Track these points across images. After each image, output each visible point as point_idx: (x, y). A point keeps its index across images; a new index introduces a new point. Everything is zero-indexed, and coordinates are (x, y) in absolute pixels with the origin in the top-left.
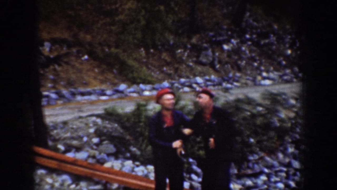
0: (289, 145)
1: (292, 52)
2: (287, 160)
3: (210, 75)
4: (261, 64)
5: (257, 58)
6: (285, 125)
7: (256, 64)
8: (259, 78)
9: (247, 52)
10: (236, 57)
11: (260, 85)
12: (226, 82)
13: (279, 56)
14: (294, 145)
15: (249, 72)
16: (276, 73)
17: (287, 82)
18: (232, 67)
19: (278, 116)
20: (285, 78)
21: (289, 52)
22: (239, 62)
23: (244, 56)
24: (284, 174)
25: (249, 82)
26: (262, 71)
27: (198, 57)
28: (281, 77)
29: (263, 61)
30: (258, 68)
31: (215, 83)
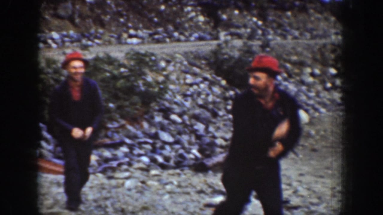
0: (156, 113)
1: (166, 7)
2: (153, 131)
3: (67, 30)
4: (128, 20)
5: (124, 13)
6: (151, 89)
7: (122, 20)
8: (125, 35)
9: (113, 6)
10: (99, 11)
11: (126, 43)
12: (86, 39)
13: (150, 11)
14: (161, 114)
15: (113, 29)
16: (145, 31)
17: (158, 41)
18: (94, 22)
19: (144, 80)
20: (156, 37)
21: (163, 7)
22: (103, 17)
23: (108, 10)
24: (149, 147)
25: (113, 40)
26: (129, 28)
27: (55, 9)
28: (151, 35)
29: (131, 16)
30: (124, 25)
31: (73, 39)
